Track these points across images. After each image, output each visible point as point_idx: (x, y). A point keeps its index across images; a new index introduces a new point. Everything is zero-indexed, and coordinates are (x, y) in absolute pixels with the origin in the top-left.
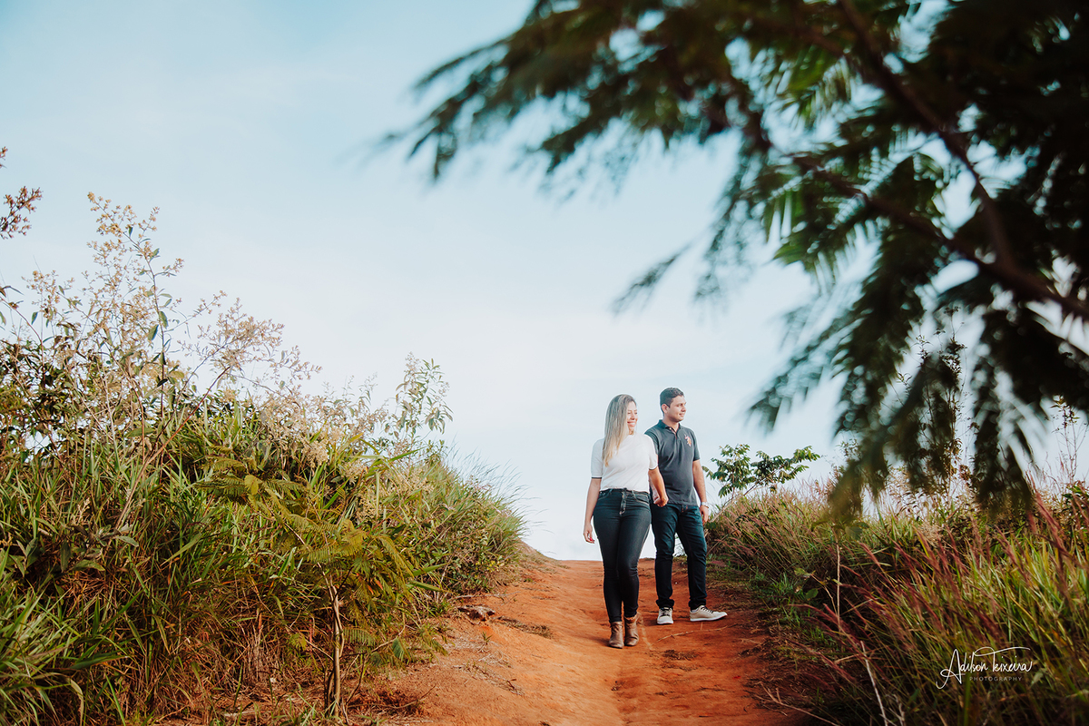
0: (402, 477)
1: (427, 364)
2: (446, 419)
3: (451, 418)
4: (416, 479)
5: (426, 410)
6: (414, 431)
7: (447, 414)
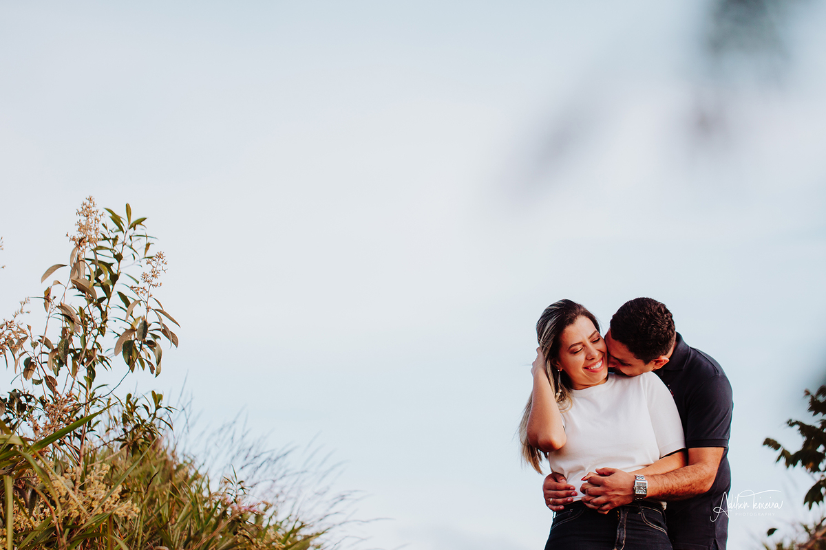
0: (61, 484)
1: (116, 220)
2: (163, 342)
3: (175, 341)
4: (98, 490)
5: (118, 324)
6: (91, 375)
7: (165, 331)
